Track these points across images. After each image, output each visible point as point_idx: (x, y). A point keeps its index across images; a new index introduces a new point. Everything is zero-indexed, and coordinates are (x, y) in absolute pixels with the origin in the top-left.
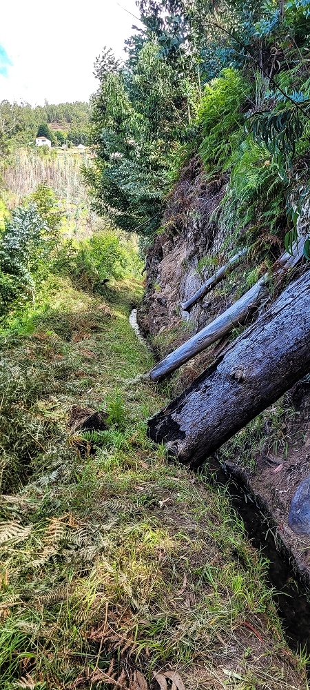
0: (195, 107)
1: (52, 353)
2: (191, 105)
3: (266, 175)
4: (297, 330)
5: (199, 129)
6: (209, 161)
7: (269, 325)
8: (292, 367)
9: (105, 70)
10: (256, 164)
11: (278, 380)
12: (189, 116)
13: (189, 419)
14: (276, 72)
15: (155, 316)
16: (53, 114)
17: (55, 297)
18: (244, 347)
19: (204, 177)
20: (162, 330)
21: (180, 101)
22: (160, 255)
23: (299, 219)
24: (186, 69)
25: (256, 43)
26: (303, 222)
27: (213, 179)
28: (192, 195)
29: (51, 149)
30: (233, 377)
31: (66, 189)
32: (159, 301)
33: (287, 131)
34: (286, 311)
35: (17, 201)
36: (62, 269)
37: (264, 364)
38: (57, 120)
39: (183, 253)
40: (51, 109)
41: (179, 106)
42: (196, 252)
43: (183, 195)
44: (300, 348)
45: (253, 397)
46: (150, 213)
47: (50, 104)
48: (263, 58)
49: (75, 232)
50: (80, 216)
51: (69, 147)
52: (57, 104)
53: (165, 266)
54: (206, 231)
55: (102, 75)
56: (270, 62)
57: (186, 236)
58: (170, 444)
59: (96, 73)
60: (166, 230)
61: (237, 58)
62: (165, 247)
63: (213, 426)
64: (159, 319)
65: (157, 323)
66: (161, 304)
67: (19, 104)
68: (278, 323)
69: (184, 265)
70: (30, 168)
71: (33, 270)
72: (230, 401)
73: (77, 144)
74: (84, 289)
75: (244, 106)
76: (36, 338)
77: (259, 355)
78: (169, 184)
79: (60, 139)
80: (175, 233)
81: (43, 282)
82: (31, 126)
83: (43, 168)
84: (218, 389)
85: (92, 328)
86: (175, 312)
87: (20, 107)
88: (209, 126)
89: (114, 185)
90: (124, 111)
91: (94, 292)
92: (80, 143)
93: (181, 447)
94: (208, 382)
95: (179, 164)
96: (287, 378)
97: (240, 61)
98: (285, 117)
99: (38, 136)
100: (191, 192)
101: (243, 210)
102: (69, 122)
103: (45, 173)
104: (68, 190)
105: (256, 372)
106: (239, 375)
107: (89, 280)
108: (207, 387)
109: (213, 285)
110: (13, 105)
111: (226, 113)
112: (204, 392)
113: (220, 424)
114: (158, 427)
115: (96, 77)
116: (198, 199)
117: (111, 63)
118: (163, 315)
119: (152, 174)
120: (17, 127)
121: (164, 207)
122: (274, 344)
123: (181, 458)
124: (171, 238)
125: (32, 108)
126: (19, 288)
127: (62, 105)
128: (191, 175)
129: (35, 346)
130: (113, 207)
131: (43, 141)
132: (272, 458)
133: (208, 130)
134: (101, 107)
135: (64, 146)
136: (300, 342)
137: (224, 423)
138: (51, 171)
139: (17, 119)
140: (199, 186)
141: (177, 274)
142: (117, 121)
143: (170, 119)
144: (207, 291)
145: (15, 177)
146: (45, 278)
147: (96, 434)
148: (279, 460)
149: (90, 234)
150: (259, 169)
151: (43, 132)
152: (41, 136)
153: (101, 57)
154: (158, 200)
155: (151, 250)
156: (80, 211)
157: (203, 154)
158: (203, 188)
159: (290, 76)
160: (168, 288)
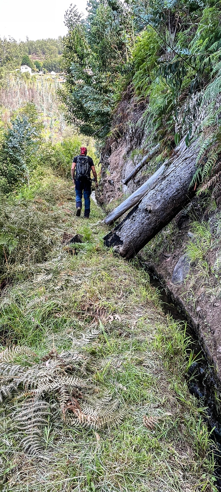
0: (131, 50)
1: (47, 210)
2: (128, 48)
3: (168, 99)
4: (177, 184)
5: (133, 66)
6: (139, 88)
7: (164, 182)
8: (175, 204)
9: (71, 21)
10: (163, 92)
11: (168, 211)
12: (127, 56)
13: (125, 234)
14: (178, 30)
15: (107, 192)
16: (32, 48)
17: (42, 181)
18: (152, 194)
19: (136, 99)
20: (111, 200)
21: (121, 46)
22: (110, 152)
23: (176, 124)
24: (124, 23)
25: (166, 11)
26: (178, 125)
27: (141, 100)
28: (128, 110)
29: (32, 74)
30: (146, 210)
31: (43, 105)
32: (109, 181)
33: (177, 74)
34: (172, 174)
35: (9, 114)
36: (46, 162)
37: (161, 203)
38: (36, 52)
39: (124, 150)
40: (31, 44)
41: (120, 48)
42: (131, 149)
43: (123, 111)
44: (179, 193)
45: (156, 221)
46: (102, 123)
47: (29, 40)
48: (171, 21)
49: (50, 138)
50: (54, 126)
51: (44, 73)
52: (35, 40)
53: (112, 159)
54: (137, 135)
55: (70, 24)
56: (175, 23)
57: (125, 139)
58: (115, 247)
59: (66, 22)
60: (113, 134)
61: (154, 21)
62: (112, 146)
63: (137, 237)
64: (109, 193)
65: (109, 196)
66: (111, 184)
67: (8, 40)
68: (168, 180)
69: (124, 158)
70: (17, 89)
71: (28, 162)
72: (145, 223)
73: (50, 71)
74: (61, 175)
75: (160, 51)
76: (37, 202)
77: (159, 198)
78: (115, 103)
79: (38, 67)
80: (119, 137)
81: (34, 171)
82: (17, 57)
83: (26, 89)
84: (139, 217)
85: (69, 199)
86: (119, 188)
87: (9, 42)
88: (139, 64)
89: (79, 103)
90: (85, 51)
91: (67, 178)
92: (52, 70)
93: (121, 249)
94: (134, 214)
95: (121, 89)
96: (173, 210)
97: (156, 23)
98: (176, 64)
99: (22, 65)
100: (128, 108)
101: (156, 120)
102: (44, 54)
103: (28, 93)
104: (45, 106)
105: (157, 207)
106: (149, 208)
107: (64, 170)
108: (133, 216)
109: (140, 168)
110: (3, 40)
111: (150, 55)
112: (132, 219)
113: (140, 236)
114: (109, 240)
115: (66, 25)
116: (132, 113)
117: (75, 15)
118: (112, 191)
119: (103, 96)
120: (7, 57)
121: (112, 119)
122: (166, 192)
123: (121, 254)
124: (116, 140)
125: (17, 43)
126: (19, 175)
127: (38, 41)
128: (128, 97)
129: (37, 206)
130: (79, 118)
131: (26, 68)
132: (166, 254)
133: (138, 67)
134: (69, 47)
135: (41, 73)
136: (179, 190)
137: (142, 235)
138: (32, 91)
139: (7, 52)
140: (133, 105)
141: (120, 164)
142: (80, 58)
143: (114, 58)
144: (137, 172)
145: (6, 96)
146: (35, 168)
147: (77, 244)
148: (170, 255)
149: (61, 140)
150: (164, 95)
151: (26, 62)
152: (24, 64)
153: (69, 11)
154: (107, 114)
155: (104, 149)
156: (53, 122)
157: (135, 83)
158: (135, 106)
159: (185, 34)
160: (115, 174)
